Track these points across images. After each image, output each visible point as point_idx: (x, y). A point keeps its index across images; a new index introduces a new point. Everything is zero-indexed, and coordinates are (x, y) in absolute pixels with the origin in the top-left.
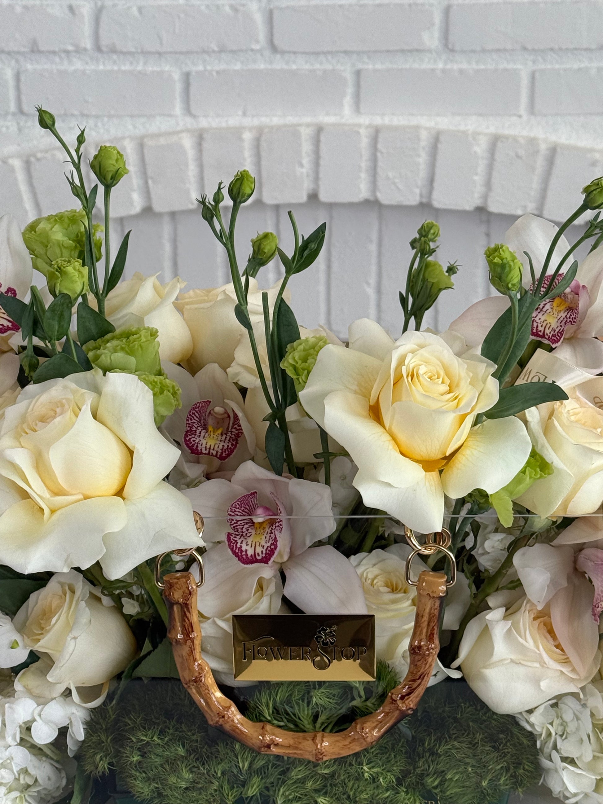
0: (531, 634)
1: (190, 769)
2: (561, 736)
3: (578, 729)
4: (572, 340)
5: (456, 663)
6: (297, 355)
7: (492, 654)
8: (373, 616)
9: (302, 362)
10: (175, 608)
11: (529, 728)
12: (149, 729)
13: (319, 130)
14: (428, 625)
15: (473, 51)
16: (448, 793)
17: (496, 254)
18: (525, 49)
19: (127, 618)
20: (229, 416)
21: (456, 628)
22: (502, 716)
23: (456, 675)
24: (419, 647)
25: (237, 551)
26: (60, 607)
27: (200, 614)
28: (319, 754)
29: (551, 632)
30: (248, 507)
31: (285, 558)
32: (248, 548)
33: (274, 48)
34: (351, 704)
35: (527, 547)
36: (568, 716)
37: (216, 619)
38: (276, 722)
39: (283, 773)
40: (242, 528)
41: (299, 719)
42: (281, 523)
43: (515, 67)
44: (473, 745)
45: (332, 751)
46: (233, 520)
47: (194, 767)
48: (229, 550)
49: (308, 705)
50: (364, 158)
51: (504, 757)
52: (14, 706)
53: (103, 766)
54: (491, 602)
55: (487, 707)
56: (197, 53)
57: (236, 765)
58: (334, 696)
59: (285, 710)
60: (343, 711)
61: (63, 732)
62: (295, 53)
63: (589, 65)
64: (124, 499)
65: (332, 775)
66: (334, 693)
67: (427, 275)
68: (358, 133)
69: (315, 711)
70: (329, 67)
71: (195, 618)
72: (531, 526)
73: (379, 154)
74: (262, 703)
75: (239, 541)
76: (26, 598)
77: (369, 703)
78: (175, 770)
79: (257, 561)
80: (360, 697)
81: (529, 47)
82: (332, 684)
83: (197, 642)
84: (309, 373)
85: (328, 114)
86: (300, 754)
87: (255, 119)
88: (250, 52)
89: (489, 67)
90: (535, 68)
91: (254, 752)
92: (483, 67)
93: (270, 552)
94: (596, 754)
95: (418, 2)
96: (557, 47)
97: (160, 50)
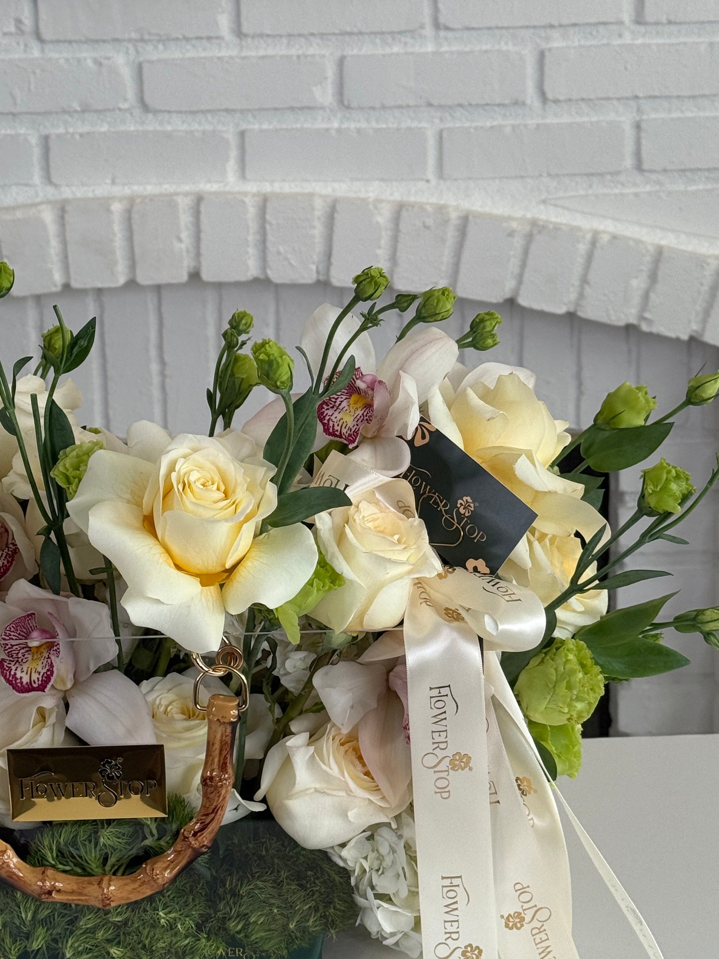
0: (336, 760)
2: (377, 871)
3: (394, 863)
4: (375, 440)
5: (259, 795)
6: (69, 462)
7: (294, 784)
8: (162, 746)
9: (73, 470)
11: (341, 864)
13: (199, 199)
14: (220, 754)
15: (373, 108)
16: (253, 938)
17: (263, 350)
18: (430, 105)
20: (7, 531)
21: (258, 757)
22: (312, 851)
23: (259, 808)
25: (11, 679)
28: (107, 899)
29: (359, 758)
30: (25, 631)
31: (69, 685)
32: (23, 675)
33: (145, 107)
34: (143, 844)
35: (329, 666)
36: (384, 850)
38: (60, 866)
39: (72, 922)
40: (18, 654)
41: (87, 862)
42: (58, 646)
43: (420, 126)
44: (278, 884)
45: (120, 895)
46: (7, 645)
48: (2, 678)
49: (96, 847)
50: (251, 231)
51: (313, 895)
54: (294, 727)
55: (296, 842)
56: (57, 113)
57: (18, 916)
58: (124, 834)
59: (70, 852)
60: (134, 852)
62: (169, 112)
63: (503, 123)
65: (125, 923)
66: (123, 831)
67: (235, 370)
68: (244, 202)
69: (103, 852)
70: (209, 128)
72: (329, 642)
73: (268, 226)
74: (44, 846)
75: (14, 668)
77: (162, 843)
79: (34, 689)
80: (153, 835)
81: (435, 102)
82: (120, 822)
84: (80, 481)
85: (209, 181)
86: (86, 900)
87: (126, 188)
88: (118, 112)
89: (390, 125)
90: (442, 126)
91: (38, 899)
92: (384, 126)
93: (47, 679)
94: (413, 889)
95: (309, 53)
96: (466, 103)
97: (14, 111)
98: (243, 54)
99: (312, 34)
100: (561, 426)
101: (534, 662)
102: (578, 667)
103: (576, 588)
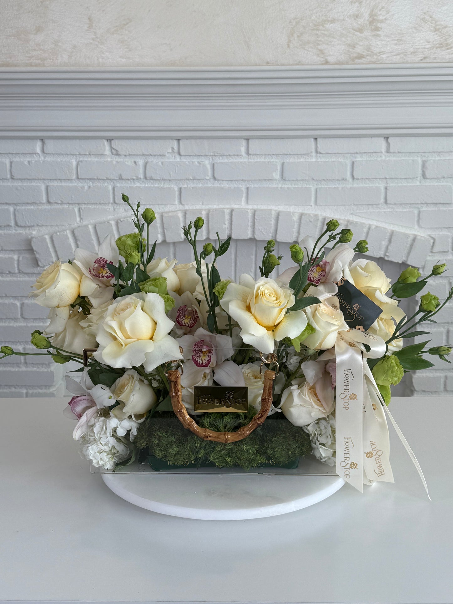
0: (308, 395)
1: (177, 446)
2: (320, 435)
3: (326, 432)
4: (324, 283)
5: (280, 406)
6: (219, 287)
7: (293, 403)
9: (221, 290)
10: (172, 383)
11: (307, 432)
12: (162, 431)
13: (232, 210)
14: (269, 390)
15: (293, 180)
16: (276, 456)
17: (294, 247)
18: (313, 179)
19: (154, 388)
20: (193, 312)
21: (280, 393)
22: (297, 427)
23: (279, 411)
24: (265, 399)
25: (196, 362)
26: (128, 383)
27: (182, 387)
28: (227, 440)
29: (316, 395)
30: (200, 345)
31: (214, 365)
32: (200, 361)
33: (215, 178)
34: (239, 422)
35: (306, 362)
36: (322, 428)
37: (188, 388)
38: (210, 428)
39: (213, 448)
40: (198, 353)
41: (219, 427)
42: (213, 351)
43: (309, 187)
44: (286, 438)
45: (232, 439)
46: (194, 350)
47: (179, 445)
48: (193, 362)
49: (222, 422)
50: (250, 222)
51: (298, 442)
52: (110, 421)
53: (144, 445)
54: (293, 383)
55: (291, 424)
56: (184, 180)
57: (195, 445)
58: (233, 418)
59: (214, 423)
60: (236, 424)
61: (129, 432)
62: (223, 180)
63: (339, 186)
64: (153, 341)
65: (232, 449)
67: (270, 260)
68: (247, 212)
69: (225, 424)
70: (236, 186)
71: (179, 387)
72: (308, 353)
73: (255, 220)
74: (205, 421)
75: (197, 358)
76: (115, 381)
77: (246, 421)
78: (171, 447)
79: (203, 366)
80: (243, 419)
81: (315, 179)
82: (231, 414)
83: (180, 396)
84: (223, 294)
85: (235, 204)
86: (219, 440)
87: (207, 206)
88: (205, 180)
89: (299, 186)
90: (317, 187)
91: (202, 439)
92: (297, 187)
93: (209, 362)
94: (334, 442)
95: (272, 161)
96: (326, 179)
97: (170, 179)
98: (249, 161)
99: (273, 154)
100: (389, 280)
101: (379, 363)
102: (395, 365)
103: (394, 337)
